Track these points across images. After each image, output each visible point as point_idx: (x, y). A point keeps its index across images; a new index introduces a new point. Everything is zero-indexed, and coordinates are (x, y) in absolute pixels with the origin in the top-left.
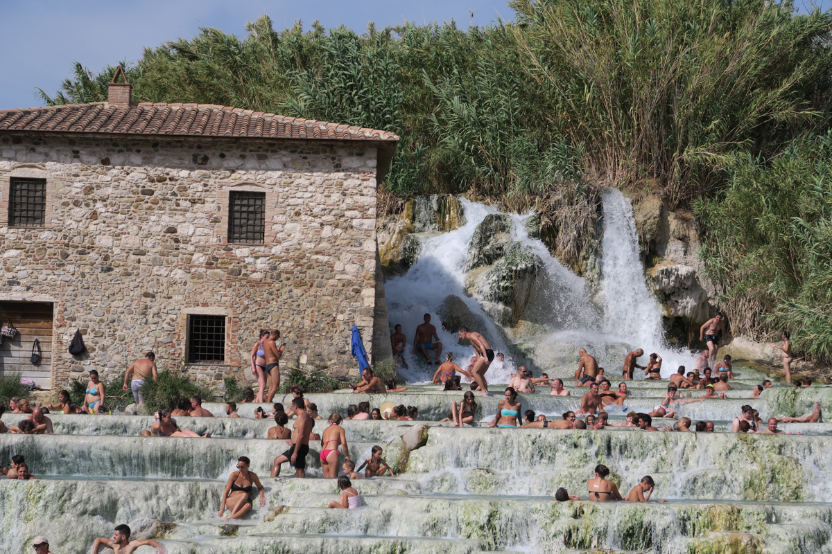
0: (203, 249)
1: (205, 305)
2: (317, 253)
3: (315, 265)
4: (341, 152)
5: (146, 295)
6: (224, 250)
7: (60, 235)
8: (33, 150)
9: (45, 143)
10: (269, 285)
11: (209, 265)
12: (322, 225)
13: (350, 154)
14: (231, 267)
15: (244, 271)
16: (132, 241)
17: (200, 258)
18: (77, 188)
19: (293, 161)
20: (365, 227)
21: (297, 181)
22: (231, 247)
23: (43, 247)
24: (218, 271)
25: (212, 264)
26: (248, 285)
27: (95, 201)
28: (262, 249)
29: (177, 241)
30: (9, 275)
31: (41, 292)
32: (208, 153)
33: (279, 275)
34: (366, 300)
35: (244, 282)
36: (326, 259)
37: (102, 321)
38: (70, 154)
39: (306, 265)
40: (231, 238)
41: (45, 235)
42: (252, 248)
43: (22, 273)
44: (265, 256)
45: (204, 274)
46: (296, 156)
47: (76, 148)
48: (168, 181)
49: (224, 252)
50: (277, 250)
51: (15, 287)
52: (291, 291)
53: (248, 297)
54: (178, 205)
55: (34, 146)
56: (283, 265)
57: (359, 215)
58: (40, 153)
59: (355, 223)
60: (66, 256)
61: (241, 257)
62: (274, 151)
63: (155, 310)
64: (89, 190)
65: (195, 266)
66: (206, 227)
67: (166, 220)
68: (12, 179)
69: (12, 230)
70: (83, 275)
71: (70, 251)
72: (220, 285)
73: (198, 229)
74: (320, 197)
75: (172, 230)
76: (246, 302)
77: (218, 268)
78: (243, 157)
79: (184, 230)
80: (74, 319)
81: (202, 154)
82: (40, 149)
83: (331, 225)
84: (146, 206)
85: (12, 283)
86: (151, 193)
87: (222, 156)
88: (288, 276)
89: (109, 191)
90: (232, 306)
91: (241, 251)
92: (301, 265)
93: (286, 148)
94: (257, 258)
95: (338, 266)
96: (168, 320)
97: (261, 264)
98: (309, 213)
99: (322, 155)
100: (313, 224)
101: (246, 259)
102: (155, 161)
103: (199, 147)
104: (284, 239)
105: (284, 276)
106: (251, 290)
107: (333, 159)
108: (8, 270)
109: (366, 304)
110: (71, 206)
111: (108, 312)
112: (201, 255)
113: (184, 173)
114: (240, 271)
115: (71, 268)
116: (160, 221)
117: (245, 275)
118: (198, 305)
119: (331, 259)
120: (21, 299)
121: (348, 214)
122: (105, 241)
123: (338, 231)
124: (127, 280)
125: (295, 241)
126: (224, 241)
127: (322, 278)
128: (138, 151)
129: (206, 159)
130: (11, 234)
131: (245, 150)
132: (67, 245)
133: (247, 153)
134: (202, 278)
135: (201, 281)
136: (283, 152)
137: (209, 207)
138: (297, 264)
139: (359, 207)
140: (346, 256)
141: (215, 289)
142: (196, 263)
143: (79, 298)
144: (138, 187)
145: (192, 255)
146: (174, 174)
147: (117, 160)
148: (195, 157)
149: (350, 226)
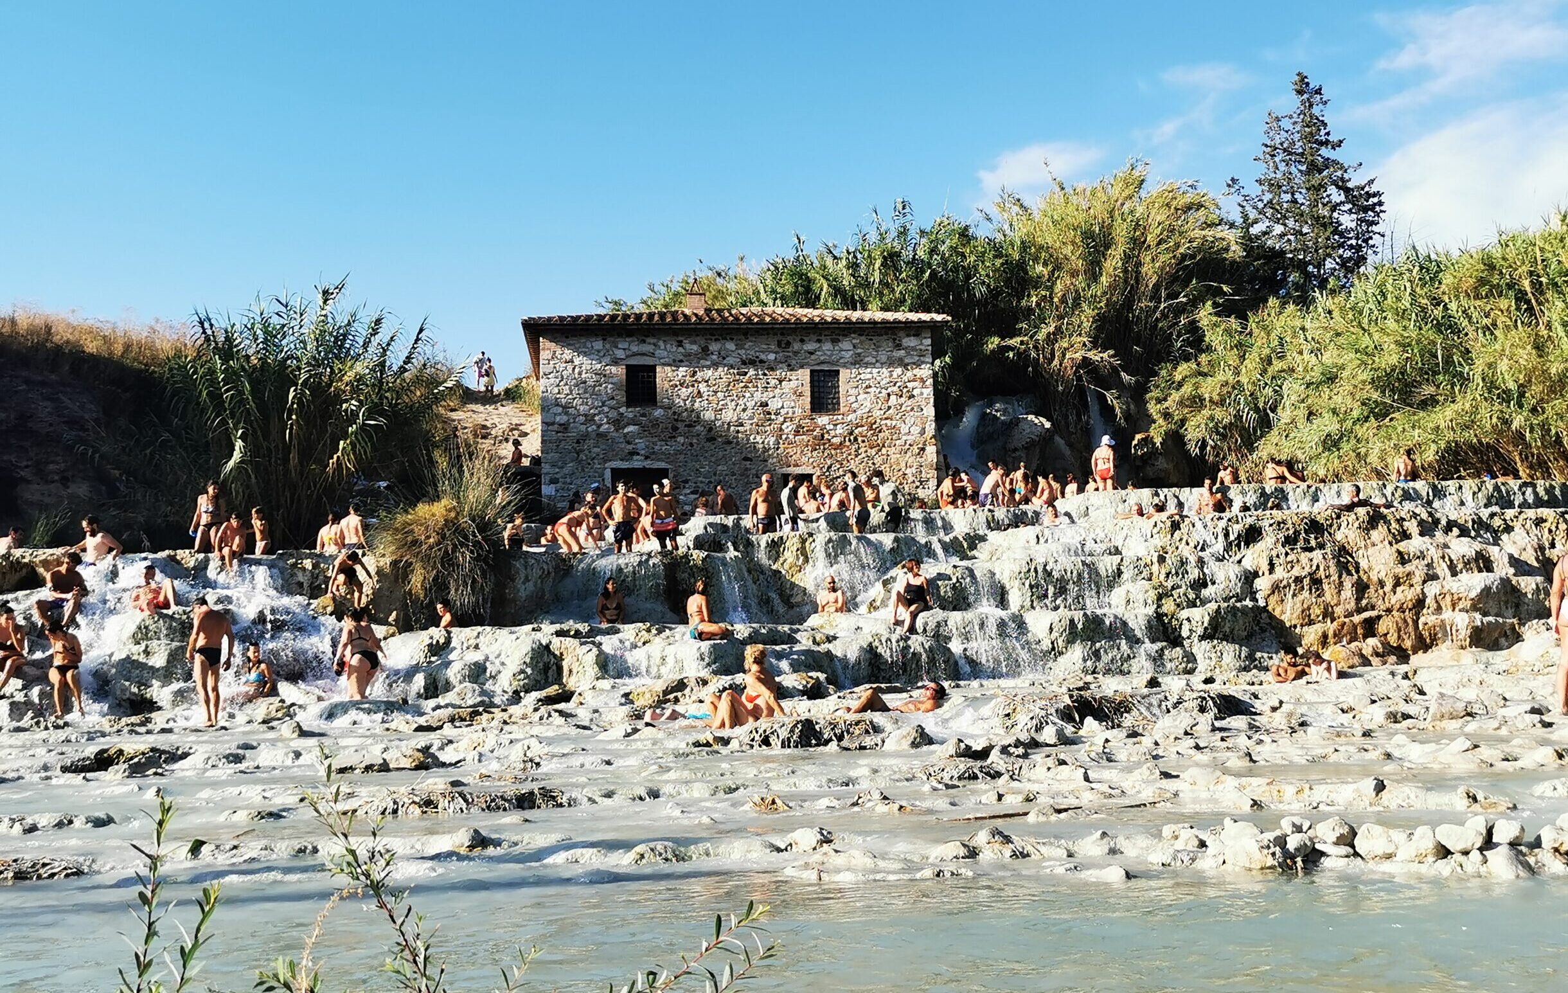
0: (791, 419)
1: (796, 465)
2: (886, 418)
3: (885, 428)
4: (902, 334)
5: (746, 459)
6: (808, 419)
7: (670, 412)
8: (644, 341)
9: (654, 335)
10: (848, 447)
11: (797, 433)
12: (888, 395)
13: (908, 336)
14: (815, 433)
15: (826, 436)
16: (731, 414)
17: (789, 427)
18: (682, 373)
19: (861, 342)
20: (924, 395)
21: (867, 359)
22: (814, 416)
23: (655, 423)
24: (805, 437)
25: (799, 431)
26: (830, 447)
27: (698, 382)
28: (840, 417)
29: (769, 413)
30: (630, 447)
31: (659, 460)
32: (790, 338)
33: (856, 438)
34: (930, 455)
35: (827, 445)
36: (893, 423)
37: (710, 482)
38: (675, 343)
39: (878, 429)
40: (813, 410)
41: (658, 413)
42: (831, 417)
43: (641, 444)
44: (843, 423)
45: (792, 440)
46: (863, 338)
47: (680, 338)
48: (758, 363)
49: (808, 421)
50: (851, 417)
51: (635, 457)
52: (865, 451)
53: (830, 458)
54: (767, 383)
55: (644, 336)
56: (858, 430)
57: (919, 385)
58: (650, 343)
59: (915, 392)
60: (675, 429)
61: (823, 425)
62: (846, 336)
63: (754, 472)
64: (692, 373)
65: (785, 434)
66: (792, 400)
67: (758, 396)
68: (628, 366)
69: (631, 409)
70: (691, 445)
71: (679, 425)
72: (807, 448)
73: (786, 403)
74: (885, 373)
75: (764, 404)
76: (830, 462)
77: (804, 435)
78: (819, 341)
79: (774, 404)
80: (686, 481)
81: (785, 340)
82: (649, 340)
83: (895, 394)
84: (742, 385)
85: (633, 453)
86: (744, 374)
87: (802, 341)
88: (863, 438)
89: (709, 374)
91: (823, 420)
92: (873, 429)
93: (854, 332)
94: (836, 425)
95: (904, 429)
97: (840, 429)
98: (877, 385)
99: (885, 337)
100: (881, 395)
101: (827, 426)
102: (746, 346)
103: (782, 334)
104: (857, 408)
105: (860, 439)
106: (833, 452)
107: (894, 339)
108: (629, 443)
109: (930, 459)
110: (678, 387)
111: (715, 474)
112: (789, 424)
113: (772, 357)
114: (823, 436)
115: (681, 439)
116: (753, 396)
117: (827, 439)
119: (898, 423)
120: (640, 467)
121: (910, 385)
122: (708, 416)
123: (903, 399)
124: (728, 448)
125: (867, 410)
126: (808, 412)
127: (892, 439)
128: (732, 339)
129: (788, 344)
130: (629, 413)
131: (820, 335)
132: (676, 420)
133: (823, 338)
134: (791, 444)
135: (790, 446)
136: (853, 336)
137: (793, 384)
138: (870, 428)
139: (919, 378)
140: (909, 420)
141: (803, 452)
142: (786, 431)
143: (690, 465)
144: (733, 369)
145: (782, 424)
146: (763, 357)
147: (714, 347)
148: (779, 345)
149: (912, 395)
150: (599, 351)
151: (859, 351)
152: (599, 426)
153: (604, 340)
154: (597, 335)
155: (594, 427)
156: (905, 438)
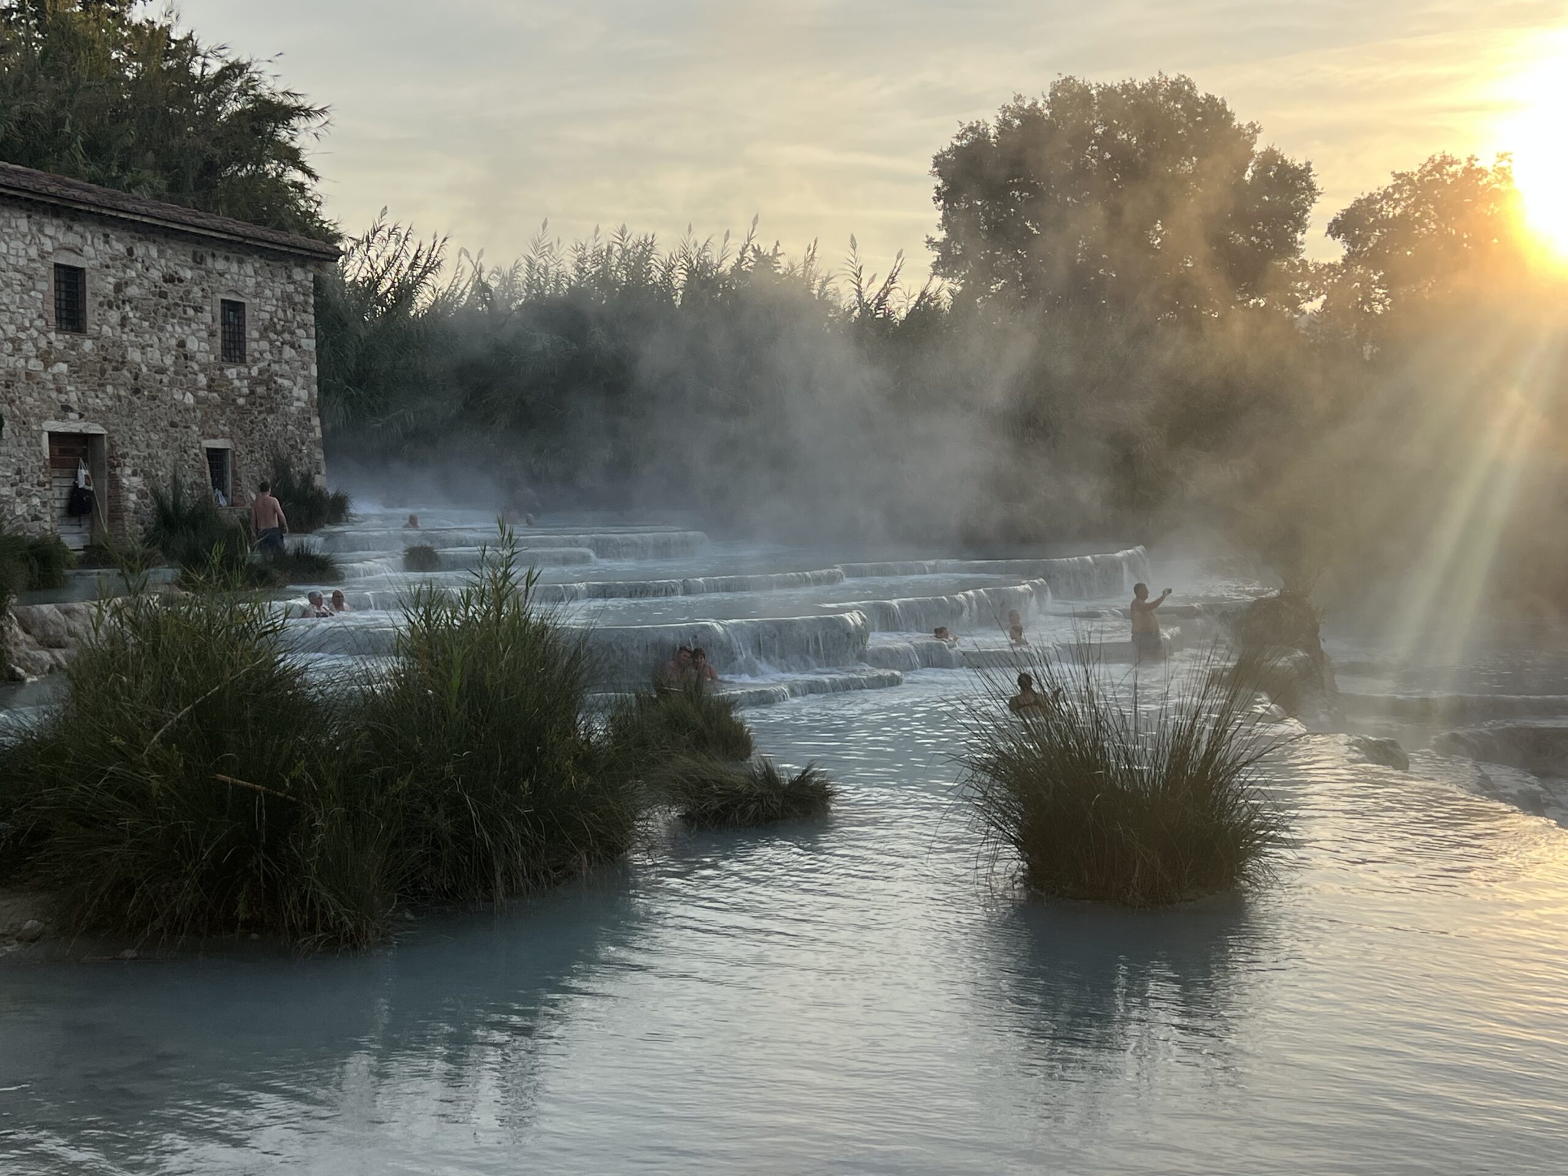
1: (213, 436)
2: (282, 376)
3: (280, 390)
5: (173, 425)
6: (219, 369)
7: (98, 345)
8: (71, 228)
9: (80, 221)
10: (251, 412)
11: (209, 387)
12: (283, 344)
13: (296, 265)
14: (224, 390)
15: (233, 396)
16: (154, 355)
17: (202, 380)
18: (107, 286)
19: (263, 267)
20: (309, 348)
21: (265, 292)
22: (223, 366)
23: (85, 362)
24: (216, 394)
25: (211, 386)
26: (237, 412)
27: (124, 302)
28: (245, 369)
29: (186, 357)
30: (63, 398)
31: (91, 420)
32: (203, 253)
33: (256, 400)
34: (316, 430)
35: (234, 408)
36: (286, 383)
37: (145, 458)
38: (101, 235)
39: (274, 390)
40: (223, 357)
41: (87, 345)
42: (238, 368)
43: (72, 394)
44: (247, 379)
45: (206, 399)
47: (108, 231)
48: (176, 282)
49: (219, 372)
50: (254, 371)
51: (70, 415)
52: (265, 419)
54: (185, 312)
55: (71, 223)
56: (259, 390)
57: (305, 335)
58: (76, 233)
59: (303, 343)
60: (103, 372)
61: (231, 379)
62: (248, 255)
63: (181, 443)
64: (118, 288)
65: (200, 389)
66: (206, 341)
67: (178, 331)
68: (57, 265)
69: (61, 337)
70: (119, 398)
71: (107, 366)
72: (219, 412)
73: (201, 344)
74: (280, 314)
75: (182, 344)
76: (238, 433)
77: (215, 391)
78: (228, 259)
79: (192, 345)
81: (199, 251)
82: (77, 227)
83: (288, 344)
84: (163, 311)
85: (67, 408)
86: (163, 295)
87: (213, 256)
88: (263, 401)
89: (132, 291)
90: (228, 437)
91: (231, 373)
92: (271, 390)
94: (241, 380)
95: (295, 392)
96: (193, 456)
97: (244, 387)
98: (274, 329)
99: (280, 262)
100: (277, 343)
101: (234, 381)
102: (166, 255)
103: (197, 243)
104: (259, 359)
105: (259, 401)
106: (240, 419)
107: (286, 268)
108: (60, 391)
109: (317, 435)
110: (106, 307)
111: (148, 446)
112: (203, 375)
113: (188, 273)
114: (231, 395)
115: (109, 389)
116: (175, 330)
117: (234, 400)
118: (209, 437)
119: (291, 384)
120: (77, 431)
121: (299, 332)
122: (135, 355)
123: (293, 352)
124: (154, 405)
125: (266, 363)
126: (219, 359)
127: (285, 404)
128: (155, 239)
129: (202, 257)
130: (59, 340)
132: (104, 359)
133: (230, 253)
134: (206, 403)
135: (204, 406)
136: (256, 257)
137: (207, 317)
138: (268, 389)
139: (305, 325)
140: (299, 381)
141: (216, 418)
142: (200, 385)
143: (122, 429)
144: (156, 286)
145: (197, 375)
146: (182, 273)
147: (139, 251)
148: (195, 254)
149: (300, 346)
150: (24, 236)
151: (260, 279)
152: (27, 359)
153: (29, 217)
154: (21, 208)
155: (22, 361)
156: (296, 404)
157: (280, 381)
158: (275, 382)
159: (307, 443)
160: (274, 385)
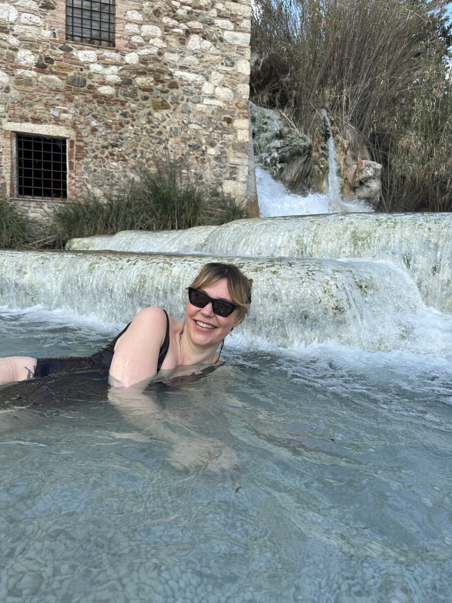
0: (30, 44)
1: (36, 121)
2: (182, 68)
3: (179, 84)
6: (61, 49)
10: (123, 104)
11: (41, 67)
12: (188, 33)
14: (71, 74)
15: (89, 82)
17: (26, 57)
20: (238, 43)
22: (70, 46)
24: (54, 77)
25: (45, 67)
26: (95, 101)
28: (113, 54)
33: (135, 91)
34: (239, 132)
35: (89, 96)
36: (190, 76)
39: (168, 83)
40: (69, 35)
42: (99, 51)
44: (117, 65)
45: (33, 79)
49: (61, 52)
50: (131, 58)
52: (150, 114)
53: (95, 117)
56: (140, 80)
57: (232, 26)
59: (226, 35)
61: (85, 62)
65: (21, 67)
66: (34, 12)
72: (58, 97)
73: (23, 15)
76: (94, 123)
77: (53, 73)
83: (198, 33)
88: (147, 94)
90: (74, 126)
91: (86, 55)
92: (162, 82)
94: (106, 65)
95: (207, 88)
97: (112, 74)
98: (172, 14)
100: (176, 30)
101: (91, 66)
104: (141, 45)
105: (140, 93)
106: (99, 108)
109: (240, 138)
112: (29, 52)
114: (85, 81)
117: (91, 87)
118: (27, 121)
119: (200, 79)
121: (219, 22)
123: (207, 44)
125: (155, 51)
126: (61, 37)
127: (188, 101)
134: (31, 85)
135: (30, 89)
138: (158, 81)
139: (232, 15)
140: (217, 77)
141: (51, 102)
142: (23, 63)
145: (16, 50)
149: (221, 40)
156: (207, 101)
157: (178, 73)
158: (171, 74)
159: (218, 145)
160: (167, 77)
